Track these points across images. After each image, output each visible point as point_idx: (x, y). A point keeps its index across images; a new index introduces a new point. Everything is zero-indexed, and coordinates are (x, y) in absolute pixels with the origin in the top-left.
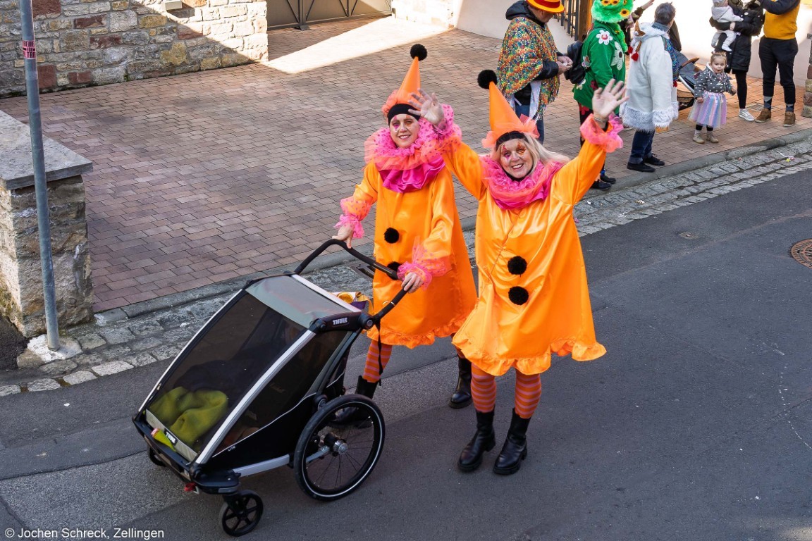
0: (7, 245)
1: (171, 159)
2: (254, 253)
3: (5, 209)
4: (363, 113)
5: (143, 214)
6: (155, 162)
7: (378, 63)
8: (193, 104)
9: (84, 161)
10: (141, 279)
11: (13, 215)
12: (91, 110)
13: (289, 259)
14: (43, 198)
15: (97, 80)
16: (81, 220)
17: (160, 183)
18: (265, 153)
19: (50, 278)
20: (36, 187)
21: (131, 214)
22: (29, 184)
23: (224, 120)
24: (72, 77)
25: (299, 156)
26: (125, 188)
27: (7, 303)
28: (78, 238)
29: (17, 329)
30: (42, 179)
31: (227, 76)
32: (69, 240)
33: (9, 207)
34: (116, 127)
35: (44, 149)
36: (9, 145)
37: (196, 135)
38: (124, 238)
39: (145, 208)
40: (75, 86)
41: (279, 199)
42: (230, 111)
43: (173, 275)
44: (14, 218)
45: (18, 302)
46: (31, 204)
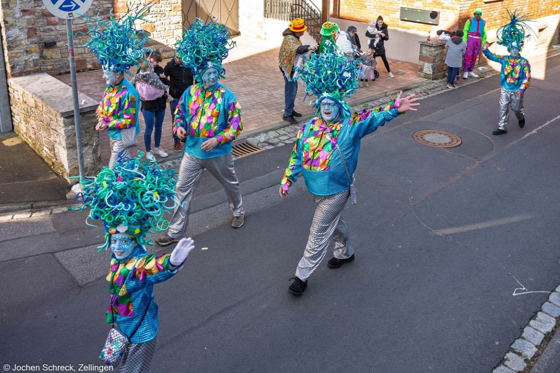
0: (62, 143)
11: (64, 129)
14: (78, 121)
19: (82, 157)
20: (75, 116)
22: (71, 114)
24: (94, 64)
27: (62, 169)
28: (95, 138)
29: (66, 181)
30: (78, 112)
32: (90, 139)
33: (63, 125)
35: (79, 98)
36: (63, 96)
40: (95, 69)
44: (65, 131)
45: (67, 168)
46: (72, 123)
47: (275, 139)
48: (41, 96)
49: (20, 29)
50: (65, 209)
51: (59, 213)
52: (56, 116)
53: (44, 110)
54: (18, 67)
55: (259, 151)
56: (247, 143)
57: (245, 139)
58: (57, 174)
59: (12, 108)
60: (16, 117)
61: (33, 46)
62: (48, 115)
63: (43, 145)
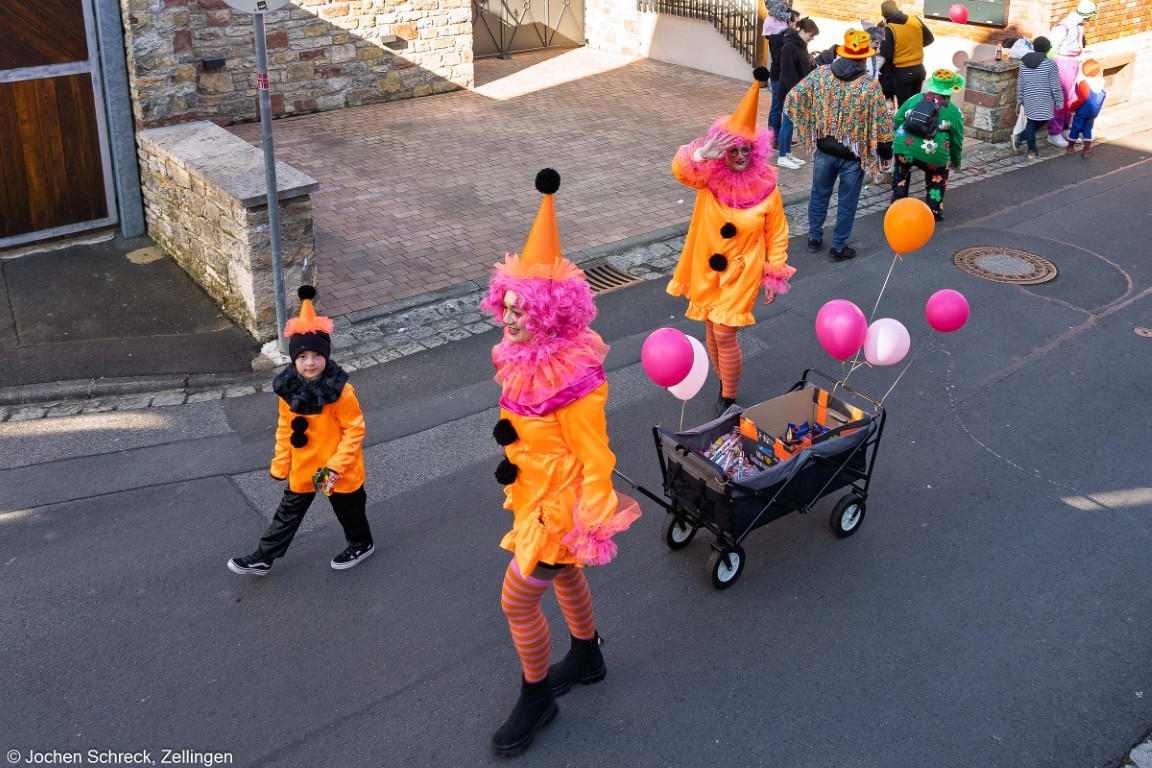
0: (242, 259)
1: (388, 179)
2: (464, 264)
3: (241, 226)
4: (561, 135)
5: (363, 228)
6: (373, 182)
7: (574, 88)
8: (407, 128)
9: (311, 181)
10: (363, 289)
11: (247, 231)
12: (315, 134)
14: (275, 216)
15: (320, 107)
16: (309, 234)
17: (378, 200)
18: (472, 172)
19: (281, 288)
20: (269, 206)
21: (352, 229)
22: (262, 202)
23: (434, 142)
24: (297, 104)
25: (503, 175)
26: (347, 205)
27: (243, 311)
28: (307, 251)
29: (251, 334)
30: (274, 198)
31: (437, 103)
32: (298, 253)
33: (245, 224)
34: (338, 149)
35: (276, 170)
37: (410, 156)
38: (347, 250)
39: (365, 223)
40: (300, 113)
41: (486, 214)
42: (440, 134)
43: (391, 284)
44: (249, 234)
45: (253, 310)
46: (264, 221)
47: (665, 259)
48: (202, 167)
49: (159, 34)
50: (251, 390)
51: (238, 398)
52: (232, 204)
53: (208, 193)
54: (156, 108)
55: (631, 283)
56: (606, 266)
57: (602, 258)
58: (233, 321)
59: (144, 188)
60: (153, 207)
61: (185, 67)
62: (217, 203)
63: (206, 264)
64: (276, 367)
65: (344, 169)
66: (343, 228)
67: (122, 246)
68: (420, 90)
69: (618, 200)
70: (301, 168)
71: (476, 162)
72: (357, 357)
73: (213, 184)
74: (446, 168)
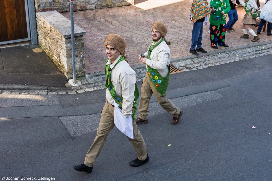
0: (64, 53)
1: (107, 32)
3: (64, 43)
5: (99, 47)
6: (102, 33)
8: (113, 16)
9: (84, 31)
10: (98, 66)
12: (86, 17)
13: (138, 63)
14: (73, 41)
15: (88, 8)
16: (83, 48)
17: (103, 39)
18: (132, 32)
19: (74, 63)
20: (72, 38)
21: (95, 47)
22: (70, 37)
23: (121, 22)
24: (81, 7)
25: (141, 34)
26: (94, 40)
27: (63, 69)
28: (82, 53)
29: (66, 76)
30: (73, 36)
31: (122, 9)
32: (79, 53)
33: (65, 43)
34: (92, 22)
35: (74, 27)
36: (65, 25)
37: (114, 26)
38: (94, 54)
39: (99, 46)
40: (82, 10)
41: (136, 46)
42: (123, 19)
44: (66, 46)
45: (66, 69)
46: (70, 42)
47: (191, 65)
48: (53, 25)
50: (65, 93)
51: (61, 95)
52: (61, 37)
53: (55, 33)
54: (41, 6)
55: (179, 72)
56: (172, 65)
58: (61, 72)
59: (38, 30)
60: (40, 36)
62: (57, 36)
63: (54, 54)
64: (72, 87)
65: (94, 29)
66: (93, 47)
67: (32, 47)
68: (118, 4)
69: (177, 44)
70: (81, 27)
71: (133, 29)
72: (95, 86)
73: (56, 30)
74: (124, 30)
